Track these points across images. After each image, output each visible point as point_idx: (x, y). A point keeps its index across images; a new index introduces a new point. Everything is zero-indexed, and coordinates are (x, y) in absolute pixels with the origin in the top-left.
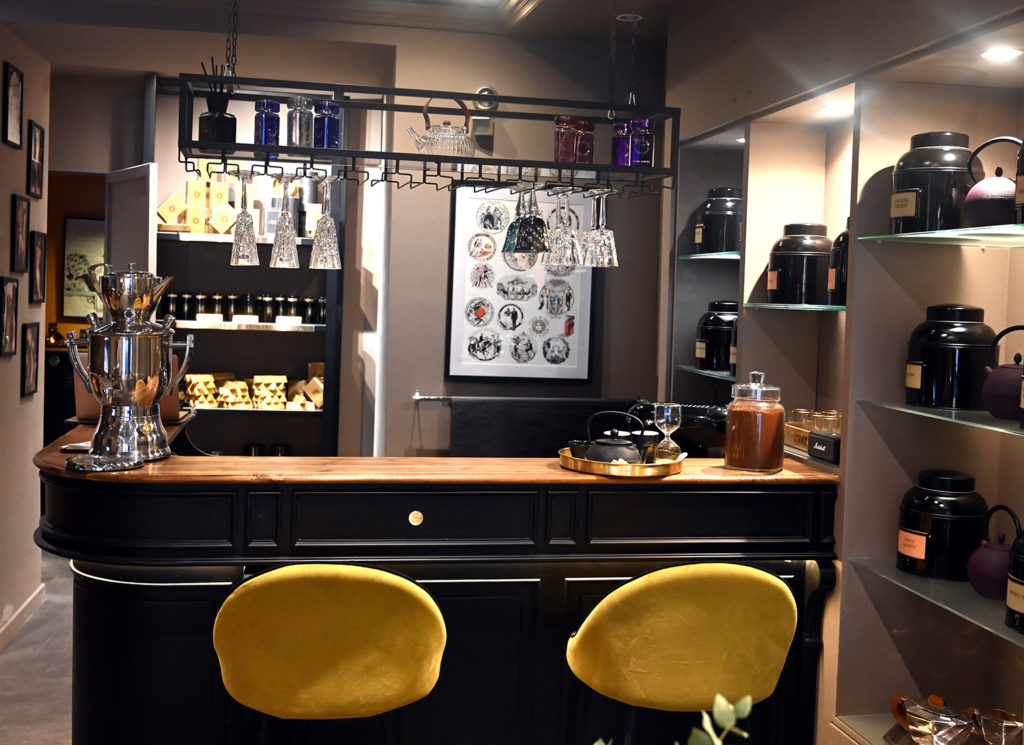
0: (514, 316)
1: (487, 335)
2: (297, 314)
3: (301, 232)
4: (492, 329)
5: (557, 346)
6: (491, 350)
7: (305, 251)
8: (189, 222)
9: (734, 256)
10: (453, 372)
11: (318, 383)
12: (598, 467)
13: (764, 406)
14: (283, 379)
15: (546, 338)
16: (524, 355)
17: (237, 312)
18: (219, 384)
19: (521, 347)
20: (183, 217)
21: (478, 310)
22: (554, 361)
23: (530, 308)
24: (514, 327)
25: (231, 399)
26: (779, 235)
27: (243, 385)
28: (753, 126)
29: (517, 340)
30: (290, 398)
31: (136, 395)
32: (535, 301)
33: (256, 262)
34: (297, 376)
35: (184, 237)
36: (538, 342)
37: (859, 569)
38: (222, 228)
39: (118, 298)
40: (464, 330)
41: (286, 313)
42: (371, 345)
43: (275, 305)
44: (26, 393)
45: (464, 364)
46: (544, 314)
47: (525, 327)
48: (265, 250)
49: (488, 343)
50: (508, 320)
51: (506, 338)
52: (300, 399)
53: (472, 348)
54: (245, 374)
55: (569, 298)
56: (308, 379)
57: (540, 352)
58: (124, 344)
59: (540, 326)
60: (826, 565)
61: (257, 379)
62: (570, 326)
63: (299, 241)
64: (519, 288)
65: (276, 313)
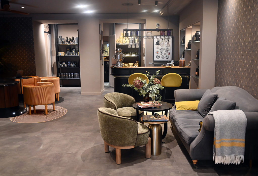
0: (162, 53)
1: (158, 55)
2: (135, 54)
3: (135, 43)
4: (159, 54)
5: (168, 57)
6: (159, 57)
7: (135, 45)
8: (120, 42)
9: (184, 44)
10: (154, 60)
11: (138, 64)
12: (165, 66)
13: (183, 60)
14: (133, 63)
15: (166, 55)
16: (163, 58)
17: (126, 54)
18: (124, 64)
19: (163, 57)
20: (119, 41)
21: (157, 52)
22: (167, 58)
23: (164, 52)
24: (162, 54)
25: (126, 66)
26: (189, 42)
27: (128, 64)
28: (186, 29)
29: (162, 56)
30: (134, 66)
31: (120, 61)
32: (165, 51)
33: (131, 47)
34: (135, 63)
35: (119, 44)
36: (165, 56)
37: (192, 77)
38: (124, 43)
39: (118, 51)
40: (155, 55)
41: (133, 54)
42: (144, 58)
43: (132, 53)
44: (102, 65)
45: (155, 59)
46: (166, 52)
47: (163, 54)
48: (131, 45)
49: (158, 56)
50: (161, 53)
51: (161, 56)
52: (135, 66)
53: (156, 57)
54: (128, 63)
55: (169, 50)
56: (136, 63)
57: (165, 57)
58: (119, 56)
59: (165, 54)
60: (189, 76)
61: (129, 63)
62: (169, 54)
63: (135, 44)
64: (162, 49)
65: (132, 54)
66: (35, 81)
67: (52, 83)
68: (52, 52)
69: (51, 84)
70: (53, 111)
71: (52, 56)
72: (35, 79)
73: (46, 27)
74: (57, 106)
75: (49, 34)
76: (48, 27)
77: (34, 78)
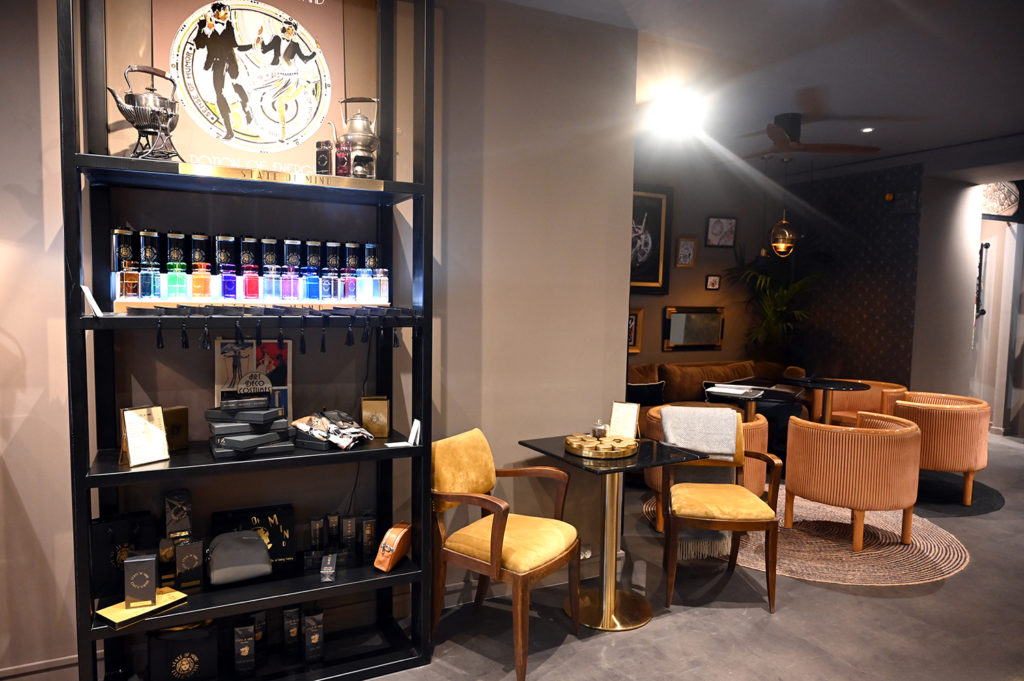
66: (886, 402)
67: (915, 426)
68: (1021, 296)
69: (909, 425)
70: (901, 543)
71: (1020, 312)
72: (885, 398)
73: (1002, 196)
74: (940, 529)
75: (1015, 226)
76: (1013, 198)
77: (883, 393)
